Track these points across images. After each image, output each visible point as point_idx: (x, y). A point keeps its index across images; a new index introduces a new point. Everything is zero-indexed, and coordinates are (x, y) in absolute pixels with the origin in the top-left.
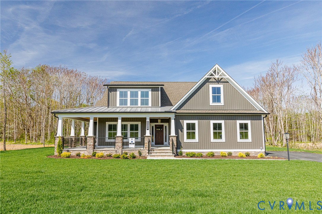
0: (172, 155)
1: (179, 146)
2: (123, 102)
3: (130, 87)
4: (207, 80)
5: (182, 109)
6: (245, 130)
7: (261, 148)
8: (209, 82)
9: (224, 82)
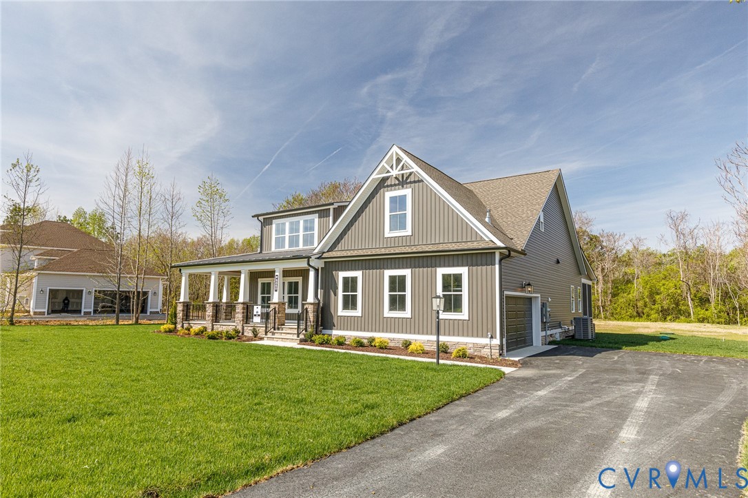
2: (280, 242)
3: (292, 214)
5: (336, 249)
6: (454, 291)
7: (490, 336)
8: (384, 187)
9: (415, 182)
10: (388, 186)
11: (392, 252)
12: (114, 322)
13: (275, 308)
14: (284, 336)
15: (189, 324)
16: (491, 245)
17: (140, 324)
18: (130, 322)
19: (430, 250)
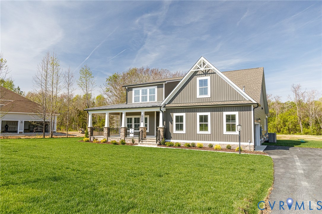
0: (155, 143)
2: (137, 99)
3: (143, 86)
4: (195, 74)
5: (172, 103)
6: (232, 122)
7: (249, 142)
8: (196, 75)
9: (211, 73)
10: (198, 75)
11: (202, 105)
12: (42, 137)
13: (142, 130)
14: (148, 143)
15: (94, 137)
16: (250, 102)
17: (53, 138)
18: (49, 137)
19: (220, 104)
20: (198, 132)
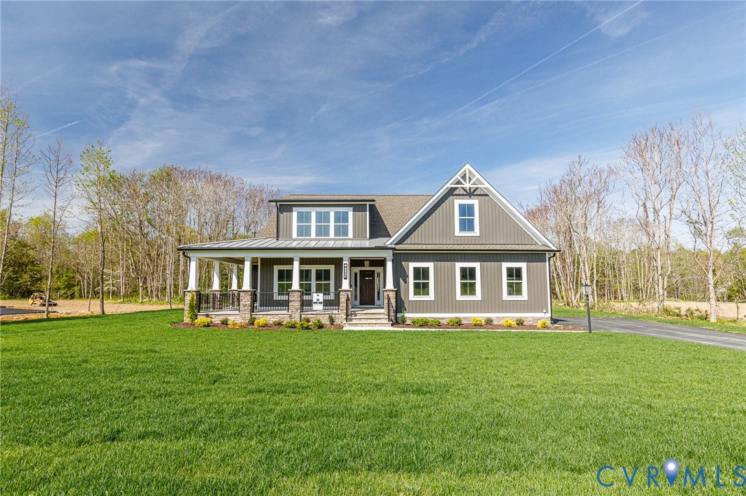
0: (387, 322)
1: (400, 306)
2: (304, 231)
3: (315, 204)
4: (451, 192)
5: (405, 243)
6: (516, 280)
7: (545, 312)
8: (453, 195)
10: (457, 195)
13: (347, 296)
20: (459, 297)
